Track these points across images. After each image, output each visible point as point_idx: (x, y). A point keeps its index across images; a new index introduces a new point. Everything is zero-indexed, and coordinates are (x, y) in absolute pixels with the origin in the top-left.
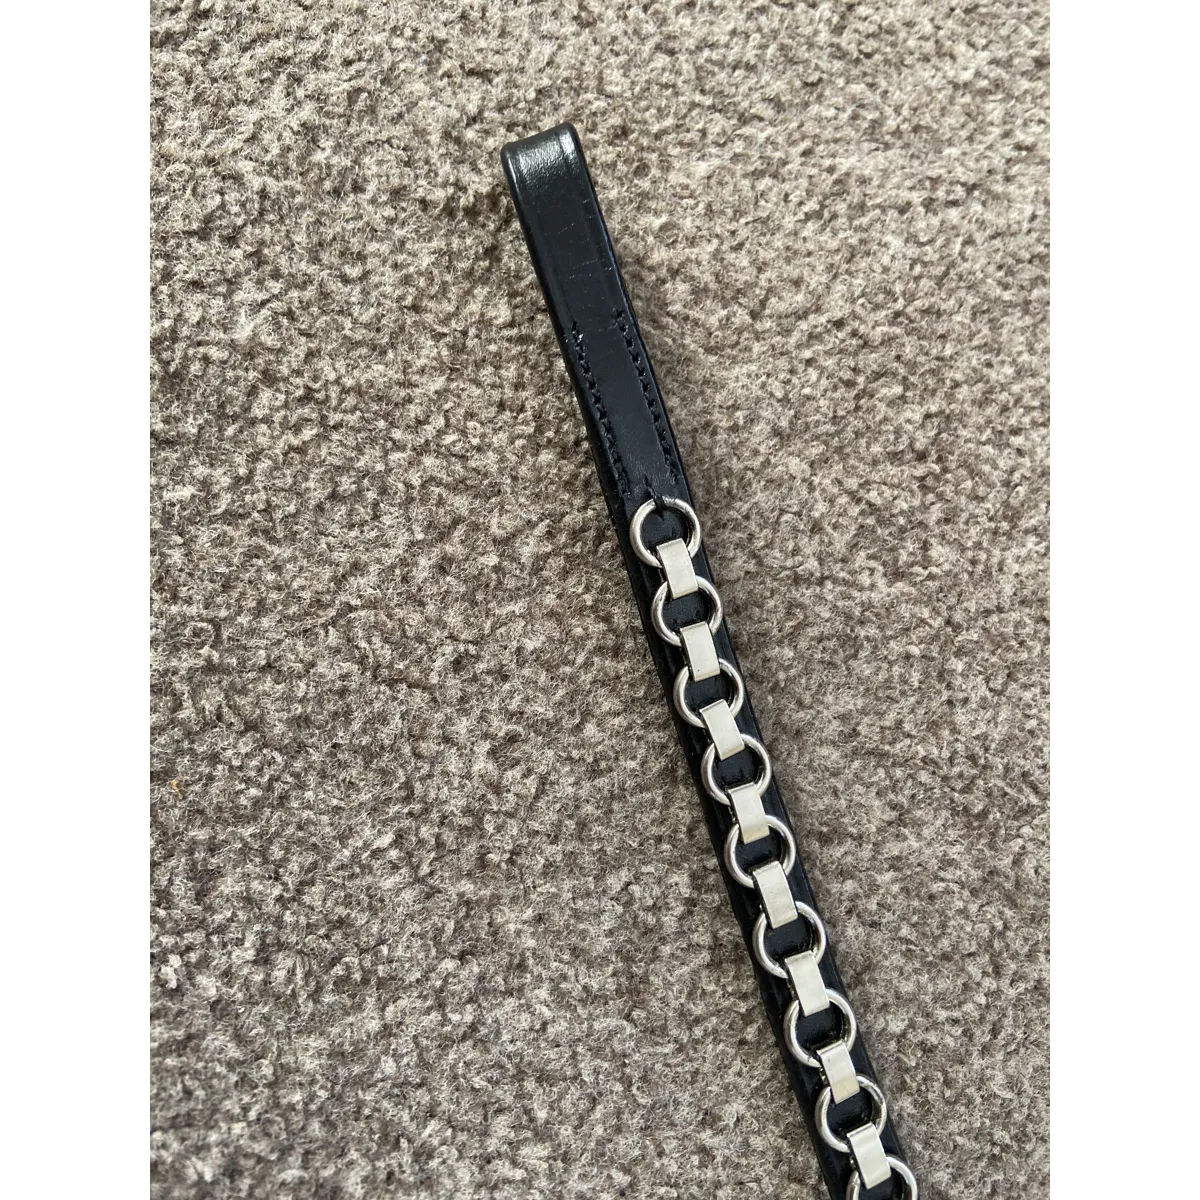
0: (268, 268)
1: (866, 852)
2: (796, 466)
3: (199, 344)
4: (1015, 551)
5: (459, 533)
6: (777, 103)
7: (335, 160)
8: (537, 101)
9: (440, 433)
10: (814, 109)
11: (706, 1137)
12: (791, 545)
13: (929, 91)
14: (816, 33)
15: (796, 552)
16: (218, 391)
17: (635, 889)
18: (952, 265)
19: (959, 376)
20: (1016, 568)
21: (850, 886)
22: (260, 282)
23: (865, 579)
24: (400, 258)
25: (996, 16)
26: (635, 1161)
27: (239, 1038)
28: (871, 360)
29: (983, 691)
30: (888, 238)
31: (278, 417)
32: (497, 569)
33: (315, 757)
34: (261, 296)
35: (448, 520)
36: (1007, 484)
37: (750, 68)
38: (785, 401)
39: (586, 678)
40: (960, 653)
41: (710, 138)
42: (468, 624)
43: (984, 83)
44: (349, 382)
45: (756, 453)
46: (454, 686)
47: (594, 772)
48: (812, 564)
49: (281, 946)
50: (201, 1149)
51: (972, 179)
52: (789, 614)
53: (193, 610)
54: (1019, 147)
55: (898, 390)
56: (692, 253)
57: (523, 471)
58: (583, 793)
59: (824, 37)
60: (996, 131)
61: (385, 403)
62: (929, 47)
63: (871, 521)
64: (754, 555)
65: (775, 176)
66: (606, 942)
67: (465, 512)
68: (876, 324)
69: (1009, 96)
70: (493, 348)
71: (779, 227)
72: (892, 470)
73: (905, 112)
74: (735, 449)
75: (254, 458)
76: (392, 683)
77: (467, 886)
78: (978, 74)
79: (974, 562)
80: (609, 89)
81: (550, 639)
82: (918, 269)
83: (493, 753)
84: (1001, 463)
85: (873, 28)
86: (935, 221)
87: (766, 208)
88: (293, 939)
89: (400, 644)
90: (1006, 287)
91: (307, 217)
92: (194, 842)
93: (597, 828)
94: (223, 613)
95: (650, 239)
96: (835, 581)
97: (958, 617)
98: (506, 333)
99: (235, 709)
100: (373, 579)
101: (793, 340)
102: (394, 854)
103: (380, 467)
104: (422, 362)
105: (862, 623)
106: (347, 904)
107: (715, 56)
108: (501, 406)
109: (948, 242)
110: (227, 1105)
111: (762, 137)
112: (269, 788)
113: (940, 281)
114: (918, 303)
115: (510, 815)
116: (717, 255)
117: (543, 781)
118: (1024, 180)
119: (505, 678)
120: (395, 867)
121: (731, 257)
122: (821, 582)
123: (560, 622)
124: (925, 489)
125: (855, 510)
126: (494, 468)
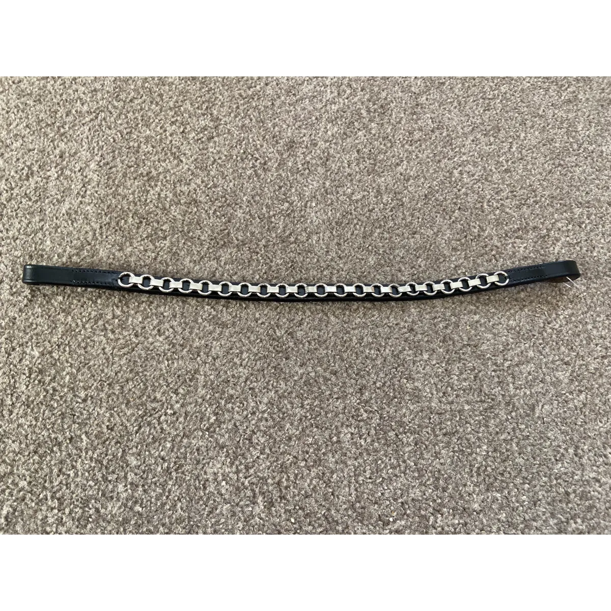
0: (25, 344)
1: (220, 269)
2: (129, 249)
3: (35, 364)
4: (172, 212)
5: (107, 325)
6: (41, 220)
7: (6, 321)
8: (14, 272)
9: (82, 321)
10: (47, 213)
11: (260, 322)
12: (147, 257)
13: (55, 185)
14: (28, 204)
15: (149, 257)
16: (48, 363)
17: (204, 317)
18: (100, 198)
19: (127, 207)
20: (176, 213)
21: (225, 275)
22: (27, 347)
23: (162, 245)
24: (36, 315)
25: (44, 162)
26: (257, 337)
27: (191, 404)
28: (113, 224)
29: (199, 231)
30: (86, 209)
31: (60, 354)
32: (119, 321)
33: (141, 370)
34: (30, 347)
35: (103, 327)
36: (157, 207)
37: (30, 223)
38: (113, 246)
39: (154, 311)
40: (189, 232)
41: (42, 238)
42: (129, 331)
43: (60, 172)
44: (60, 336)
45: (122, 256)
46: (141, 338)
47: (175, 316)
48: (153, 254)
49: (177, 390)
50: (209, 419)
51: (82, 185)
52: (162, 264)
53: (95, 384)
54: (79, 171)
55: (123, 221)
56: (67, 252)
57: (99, 307)
58: (178, 320)
59: (30, 204)
60: (73, 174)
61: (68, 331)
62: (44, 181)
63: (150, 239)
64: (145, 266)
65: (58, 227)
66: (211, 327)
67: (103, 323)
68: (105, 219)
69: (66, 168)
70: (67, 303)
71: (71, 231)
72: (141, 230)
73: (58, 193)
74: (118, 260)
75: (67, 362)
76: (133, 350)
77: (185, 350)
78: (57, 172)
79: (170, 221)
80: (19, 255)
81: (141, 315)
82: (97, 206)
83: (160, 336)
84: (151, 206)
85: (34, 191)
86: (88, 197)
87: (65, 232)
88: (176, 387)
89: (126, 345)
90: (111, 188)
91: (16, 332)
92: (146, 400)
93: (187, 320)
94: (99, 378)
95: (60, 260)
96: (159, 251)
97: (180, 230)
98: (65, 299)
99: (121, 383)
100: (108, 346)
101: (100, 239)
102: (170, 362)
103: (83, 337)
104: (63, 320)
105: (172, 250)
106: (175, 374)
107: (23, 229)
108: (82, 306)
109: (94, 196)
110: (203, 410)
111: (48, 227)
112: (142, 381)
113: (102, 202)
114: (105, 209)
115: (175, 337)
116: (71, 247)
117: (172, 327)
118: (88, 173)
119: (145, 327)
120: (173, 363)
121: (73, 244)
122: (158, 254)
123: (138, 312)
124: (148, 225)
125: (146, 241)
126: (96, 313)
